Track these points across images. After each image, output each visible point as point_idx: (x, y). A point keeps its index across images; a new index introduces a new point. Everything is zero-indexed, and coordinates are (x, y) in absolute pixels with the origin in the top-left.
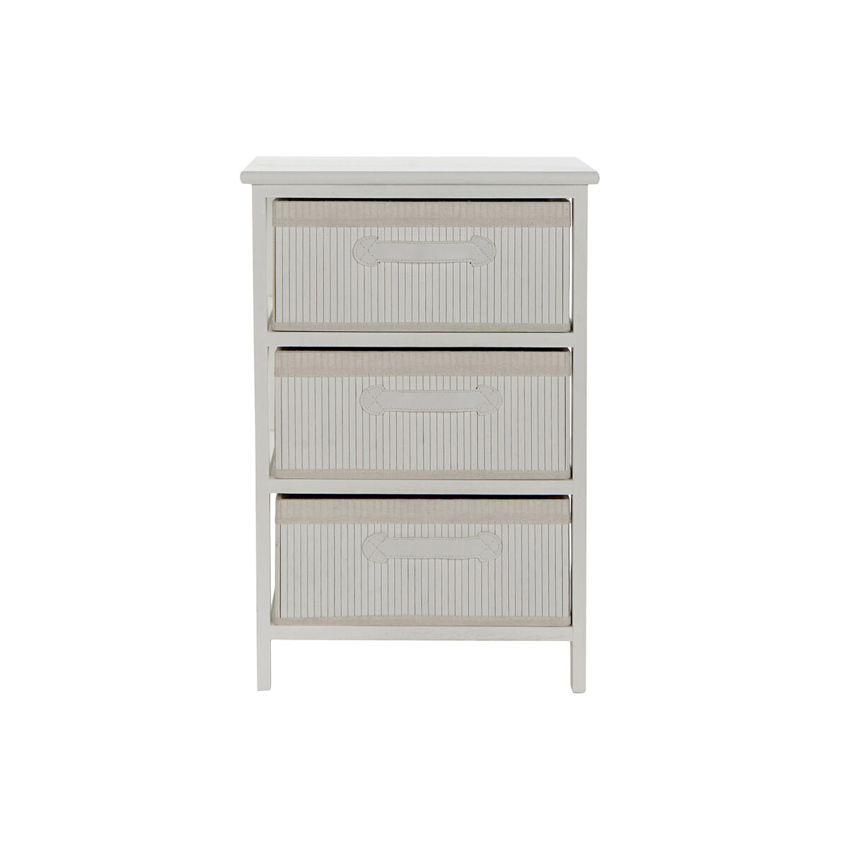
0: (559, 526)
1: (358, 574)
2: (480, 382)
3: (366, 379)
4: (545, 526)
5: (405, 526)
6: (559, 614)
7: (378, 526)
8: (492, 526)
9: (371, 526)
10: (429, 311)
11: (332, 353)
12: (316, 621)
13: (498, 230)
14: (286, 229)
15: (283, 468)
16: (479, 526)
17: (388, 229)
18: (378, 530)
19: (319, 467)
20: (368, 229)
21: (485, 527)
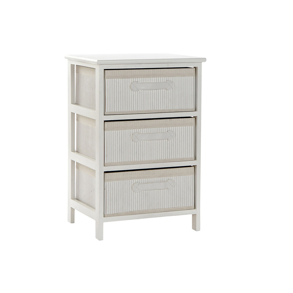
0: (191, 176)
1: (130, 197)
2: (168, 129)
3: (133, 130)
4: (187, 176)
5: (145, 179)
6: (191, 205)
7: (137, 180)
8: (171, 177)
9: (134, 180)
10: (153, 106)
11: (123, 122)
12: (118, 215)
13: (174, 78)
14: (109, 80)
15: (107, 162)
16: (167, 178)
17: (141, 79)
18: (136, 181)
19: (119, 161)
20: (134, 79)
21: (169, 178)
